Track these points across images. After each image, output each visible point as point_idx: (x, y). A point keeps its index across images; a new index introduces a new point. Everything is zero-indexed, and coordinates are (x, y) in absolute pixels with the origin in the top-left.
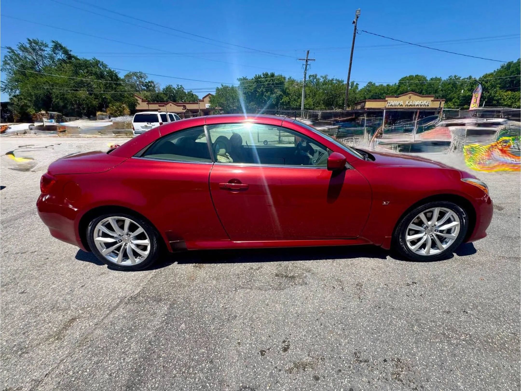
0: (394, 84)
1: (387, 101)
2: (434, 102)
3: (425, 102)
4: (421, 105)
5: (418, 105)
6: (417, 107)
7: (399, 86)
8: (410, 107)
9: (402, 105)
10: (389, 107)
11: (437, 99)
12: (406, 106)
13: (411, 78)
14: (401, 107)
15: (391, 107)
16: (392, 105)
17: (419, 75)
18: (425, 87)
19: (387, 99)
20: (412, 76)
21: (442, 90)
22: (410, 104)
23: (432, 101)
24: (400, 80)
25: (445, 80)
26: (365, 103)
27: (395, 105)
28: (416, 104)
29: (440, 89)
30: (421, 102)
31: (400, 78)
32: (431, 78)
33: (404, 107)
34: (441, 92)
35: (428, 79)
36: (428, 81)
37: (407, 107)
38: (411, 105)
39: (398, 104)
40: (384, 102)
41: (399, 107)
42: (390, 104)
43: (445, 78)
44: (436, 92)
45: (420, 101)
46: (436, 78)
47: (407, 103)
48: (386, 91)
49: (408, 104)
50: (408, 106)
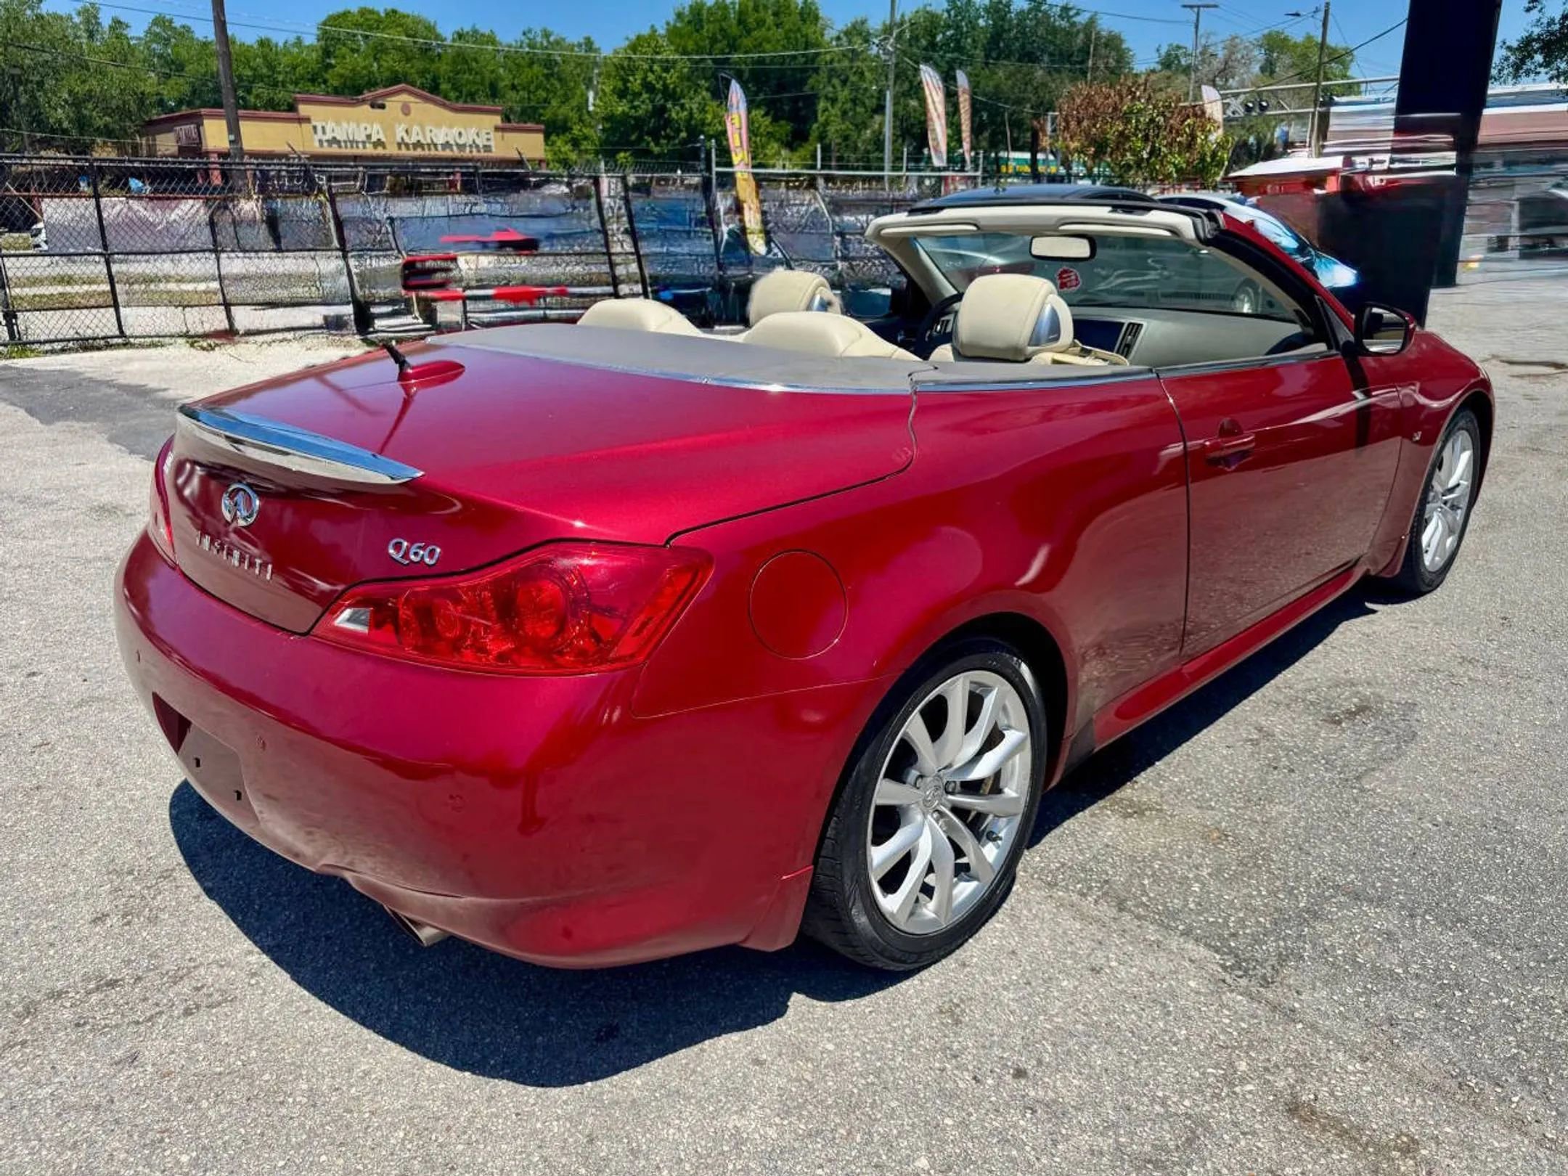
0: (292, 39)
1: (308, 120)
2: (508, 135)
3: (473, 131)
4: (461, 147)
5: (447, 145)
6: (448, 153)
7: (327, 53)
8: (419, 152)
9: (379, 143)
10: (326, 150)
11: (513, 120)
12: (399, 145)
13: (368, 19)
14: (380, 151)
15: (335, 150)
16: (334, 141)
17: (402, 9)
18: (444, 68)
19: (304, 110)
20: (372, 12)
21: (513, 87)
22: (414, 140)
23: (497, 129)
24: (325, 24)
25: (510, 46)
26: (199, 125)
27: (353, 142)
28: (440, 140)
29: (507, 82)
30: (455, 131)
31: (323, 18)
32: (458, 29)
33: (392, 150)
34: (512, 95)
35: (447, 31)
36: (448, 42)
37: (404, 152)
38: (418, 145)
39: (363, 138)
40: (293, 127)
41: (370, 150)
42: (329, 136)
43: (509, 37)
44: (494, 92)
45: (451, 127)
46: (475, 32)
47: (400, 133)
48: (265, 71)
49: (407, 140)
50: (407, 145)
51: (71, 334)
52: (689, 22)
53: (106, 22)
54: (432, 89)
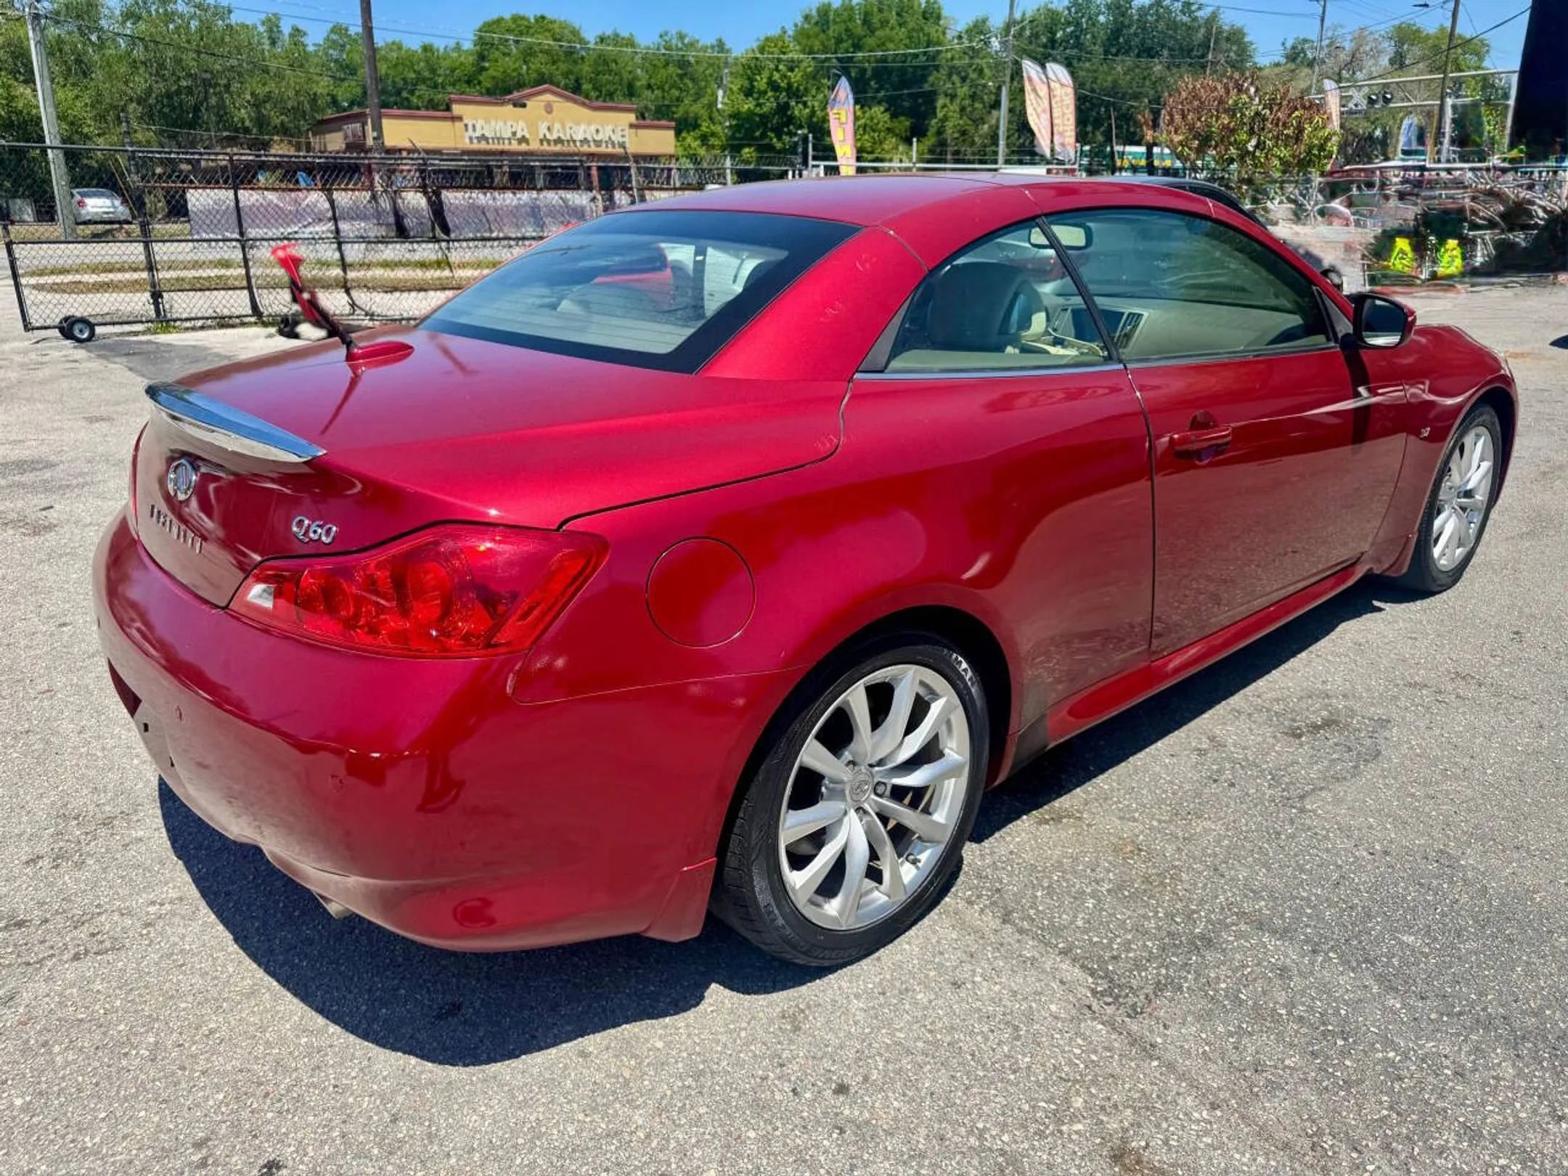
0: (452, 44)
1: (460, 118)
2: (641, 132)
3: (609, 128)
4: (598, 143)
5: (585, 141)
6: (585, 149)
7: (482, 57)
8: (558, 148)
9: (523, 140)
10: (476, 146)
11: (645, 118)
12: (541, 141)
13: (520, 26)
14: (524, 147)
15: (483, 146)
16: (483, 138)
17: (549, 16)
18: (586, 69)
19: (457, 109)
20: (523, 18)
21: (649, 87)
22: (555, 136)
23: (631, 126)
24: (480, 30)
25: (648, 48)
26: (363, 125)
27: (499, 139)
28: (579, 137)
29: (644, 82)
30: (593, 128)
31: (479, 24)
32: (600, 33)
33: (534, 146)
34: (648, 93)
35: (590, 36)
36: (591, 46)
37: (546, 147)
38: (559, 141)
39: (509, 135)
40: (448, 124)
41: (515, 146)
42: (478, 134)
43: (647, 39)
44: (631, 92)
45: (589, 124)
46: (617, 35)
47: (543, 130)
48: (426, 74)
49: (548, 137)
50: (549, 142)
51: (210, 313)
52: (817, 23)
53: (286, 29)
54: (575, 90)
